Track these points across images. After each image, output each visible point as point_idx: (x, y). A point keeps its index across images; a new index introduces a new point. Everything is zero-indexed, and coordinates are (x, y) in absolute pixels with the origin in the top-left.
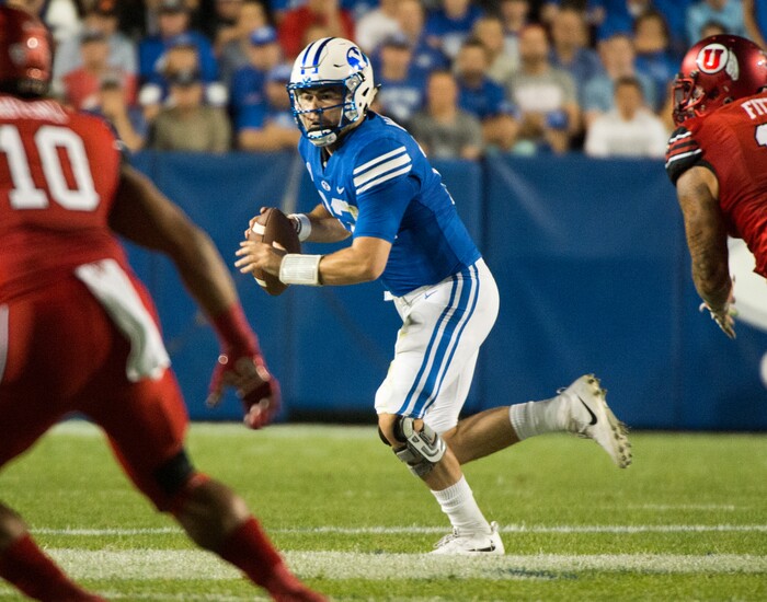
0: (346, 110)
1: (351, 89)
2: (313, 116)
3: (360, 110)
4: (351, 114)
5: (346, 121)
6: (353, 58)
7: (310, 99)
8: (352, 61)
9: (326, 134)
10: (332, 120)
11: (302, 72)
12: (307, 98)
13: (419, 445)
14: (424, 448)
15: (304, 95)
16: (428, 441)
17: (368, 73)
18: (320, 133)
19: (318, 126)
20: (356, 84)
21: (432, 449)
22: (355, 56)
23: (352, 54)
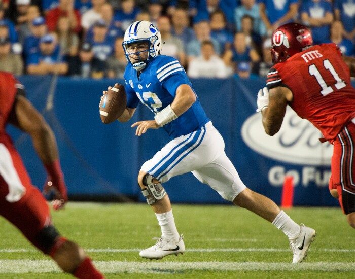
1: (152, 42)
2: (135, 56)
3: (157, 53)
4: (153, 54)
8: (152, 30)
9: (141, 64)
10: (144, 57)
11: (130, 36)
12: (132, 48)
13: (153, 190)
14: (154, 192)
15: (131, 47)
16: (157, 189)
17: (159, 35)
18: (139, 64)
19: (138, 61)
20: (154, 40)
21: (158, 194)
22: (153, 28)
23: (152, 27)
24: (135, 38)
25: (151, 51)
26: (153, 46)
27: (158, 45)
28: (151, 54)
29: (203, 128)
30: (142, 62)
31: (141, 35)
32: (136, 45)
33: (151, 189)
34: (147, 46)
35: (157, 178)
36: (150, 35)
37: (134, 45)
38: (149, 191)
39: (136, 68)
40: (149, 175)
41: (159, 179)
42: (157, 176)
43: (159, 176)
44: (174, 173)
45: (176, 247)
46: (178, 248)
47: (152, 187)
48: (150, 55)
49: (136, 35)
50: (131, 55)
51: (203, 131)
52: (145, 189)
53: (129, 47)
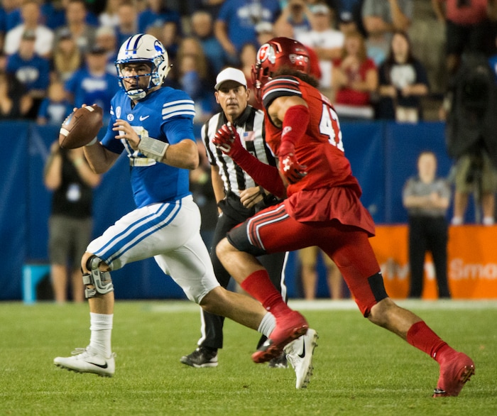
0: (152, 78)
1: (156, 65)
2: (131, 81)
3: (161, 78)
4: (156, 81)
5: (152, 85)
6: (158, 46)
7: (130, 70)
8: (158, 48)
9: (139, 92)
10: (144, 84)
11: (127, 53)
12: (127, 70)
13: (97, 278)
14: (98, 281)
15: (126, 68)
16: (103, 279)
17: (166, 56)
18: (136, 91)
19: (135, 87)
20: (159, 62)
21: (103, 285)
22: (159, 45)
23: (157, 44)
24: (135, 56)
25: (154, 76)
26: (157, 70)
27: (163, 69)
28: (153, 80)
29: (178, 202)
30: (141, 90)
31: (142, 54)
32: (134, 66)
33: (95, 276)
34: (149, 69)
35: (107, 262)
36: (154, 54)
37: (131, 65)
38: (91, 278)
39: (132, 97)
40: (96, 256)
41: (110, 263)
42: (107, 259)
43: (109, 260)
44: (130, 258)
45: (103, 364)
46: (105, 366)
47: (96, 274)
48: (151, 81)
49: (135, 52)
50: (128, 79)
51: (177, 206)
52: (87, 274)
53: (124, 68)
